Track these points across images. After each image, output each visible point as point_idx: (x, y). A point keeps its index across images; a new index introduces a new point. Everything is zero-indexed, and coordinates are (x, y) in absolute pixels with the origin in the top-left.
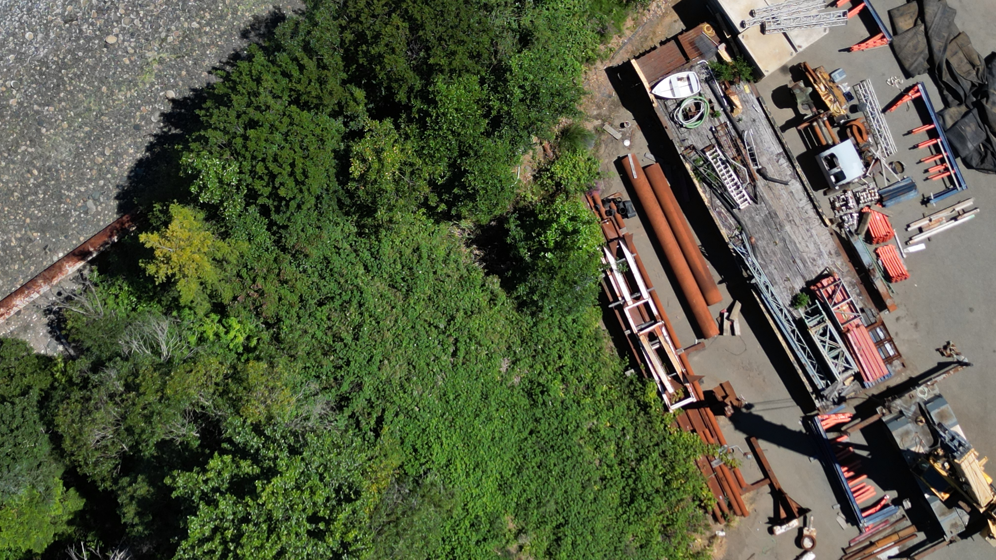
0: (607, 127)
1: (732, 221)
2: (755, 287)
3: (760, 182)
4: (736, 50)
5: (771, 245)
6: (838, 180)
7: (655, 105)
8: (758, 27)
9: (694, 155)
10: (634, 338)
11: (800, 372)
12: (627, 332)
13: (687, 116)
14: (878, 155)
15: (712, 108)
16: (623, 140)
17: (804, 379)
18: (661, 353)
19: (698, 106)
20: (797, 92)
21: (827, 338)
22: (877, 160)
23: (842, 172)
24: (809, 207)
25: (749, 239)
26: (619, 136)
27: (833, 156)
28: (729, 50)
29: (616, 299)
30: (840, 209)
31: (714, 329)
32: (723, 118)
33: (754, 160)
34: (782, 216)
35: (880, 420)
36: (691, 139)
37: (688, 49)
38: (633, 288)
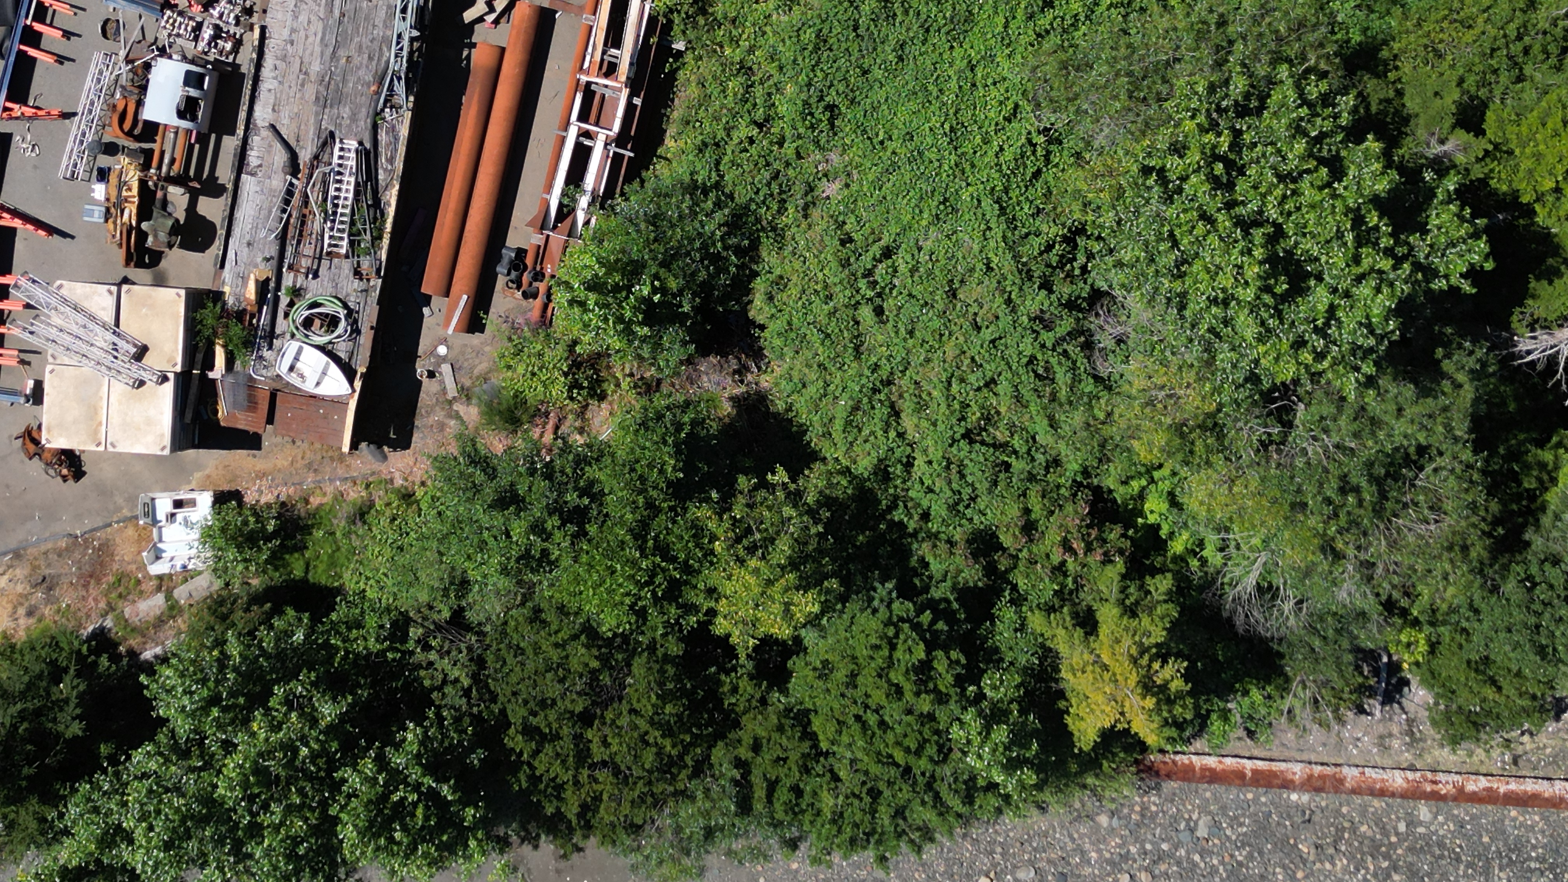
0: (452, 391)
1: (383, 137)
2: (419, 24)
3: (305, 156)
4: (200, 357)
5: (356, 60)
6: (201, 77)
7: (361, 370)
8: (146, 362)
9: (366, 264)
10: (634, 85)
12: (637, 101)
13: (332, 322)
14: (125, 68)
15: (291, 304)
16: (444, 359)
18: (614, 37)
19: (308, 323)
20: (163, 236)
22: (128, 61)
23: (186, 83)
24: (266, 72)
25: (378, 93)
26: (446, 368)
27: (181, 115)
28: (210, 364)
29: (617, 158)
30: (231, 36)
31: (521, 11)
32: (288, 280)
33: (290, 193)
34: (310, 91)
36: (351, 287)
37: (264, 406)
38: (581, 155)
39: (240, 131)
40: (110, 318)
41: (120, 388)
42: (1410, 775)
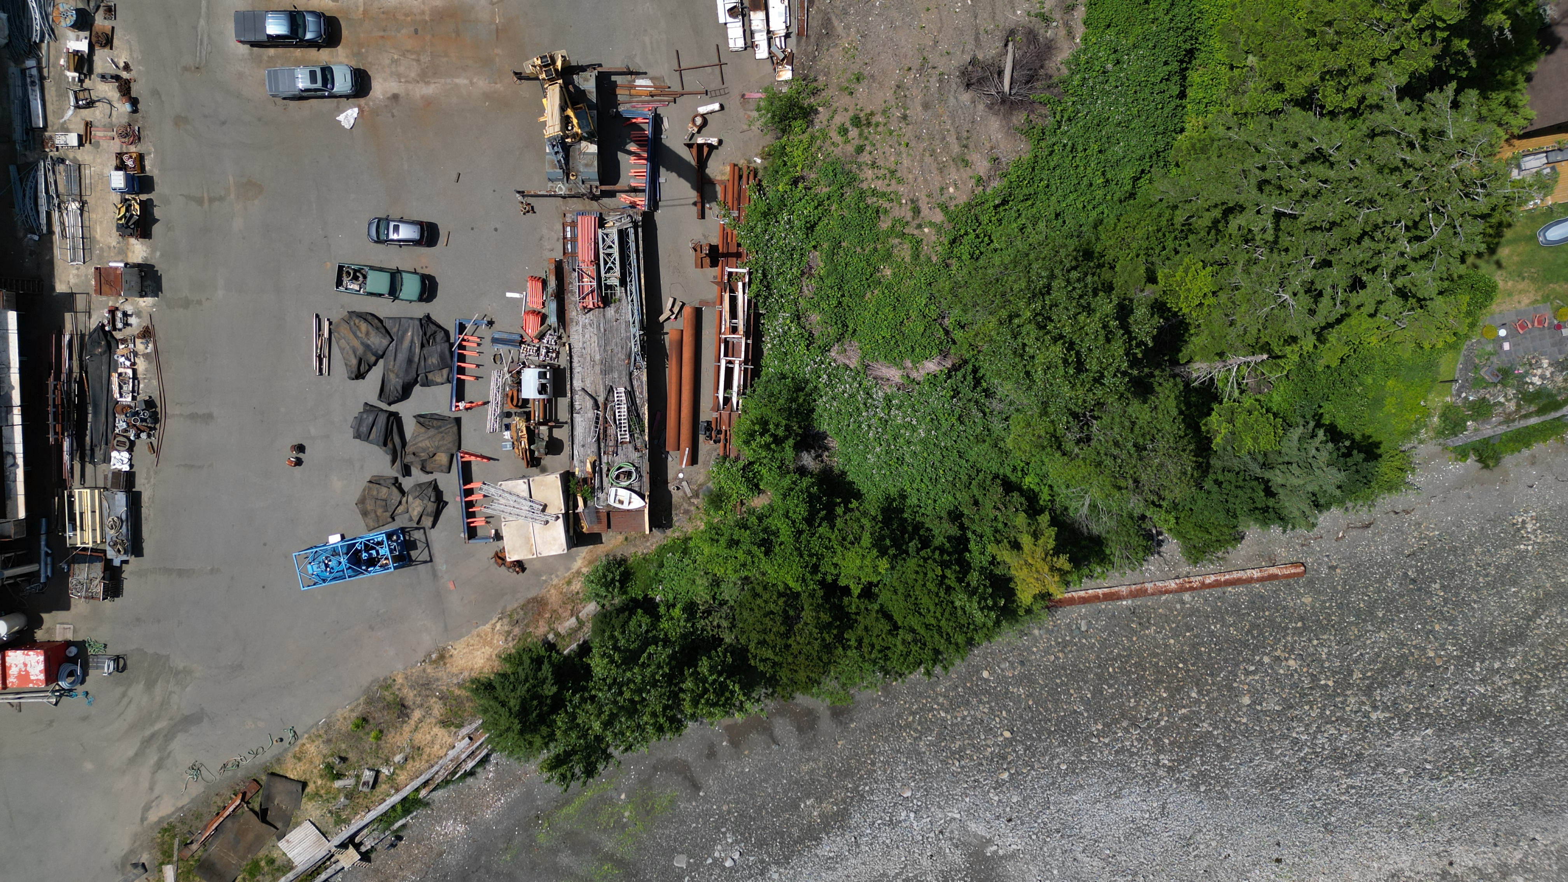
0: (689, 494)
1: (635, 383)
2: (642, 328)
3: (601, 400)
4: (571, 503)
5: (616, 351)
6: (545, 373)
7: (647, 494)
8: (548, 511)
9: (639, 445)
10: (747, 335)
11: (641, 249)
12: (750, 341)
13: (629, 474)
14: (507, 376)
15: (608, 470)
16: (682, 480)
17: (641, 242)
18: (733, 314)
19: (618, 477)
20: (542, 451)
21: (610, 264)
22: (509, 372)
23: (540, 378)
24: (575, 364)
25: (629, 363)
26: (684, 484)
27: (540, 393)
28: (576, 506)
29: (746, 370)
30: (554, 351)
31: (687, 311)
32: (604, 459)
33: (597, 418)
34: (598, 369)
35: (601, 184)
36: (634, 456)
37: (605, 520)
38: (729, 372)
39: (569, 395)
40: (526, 494)
41: (538, 526)
42: (1177, 581)
